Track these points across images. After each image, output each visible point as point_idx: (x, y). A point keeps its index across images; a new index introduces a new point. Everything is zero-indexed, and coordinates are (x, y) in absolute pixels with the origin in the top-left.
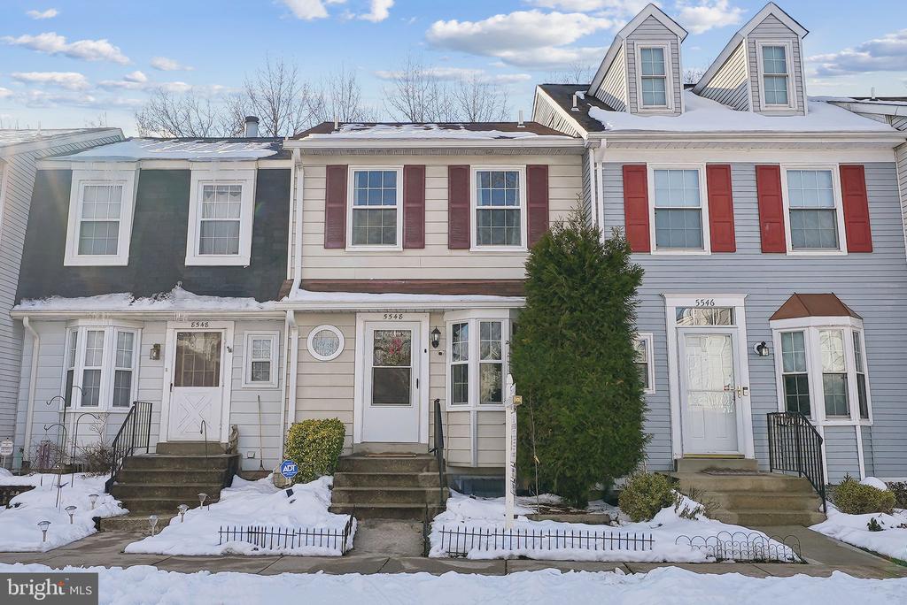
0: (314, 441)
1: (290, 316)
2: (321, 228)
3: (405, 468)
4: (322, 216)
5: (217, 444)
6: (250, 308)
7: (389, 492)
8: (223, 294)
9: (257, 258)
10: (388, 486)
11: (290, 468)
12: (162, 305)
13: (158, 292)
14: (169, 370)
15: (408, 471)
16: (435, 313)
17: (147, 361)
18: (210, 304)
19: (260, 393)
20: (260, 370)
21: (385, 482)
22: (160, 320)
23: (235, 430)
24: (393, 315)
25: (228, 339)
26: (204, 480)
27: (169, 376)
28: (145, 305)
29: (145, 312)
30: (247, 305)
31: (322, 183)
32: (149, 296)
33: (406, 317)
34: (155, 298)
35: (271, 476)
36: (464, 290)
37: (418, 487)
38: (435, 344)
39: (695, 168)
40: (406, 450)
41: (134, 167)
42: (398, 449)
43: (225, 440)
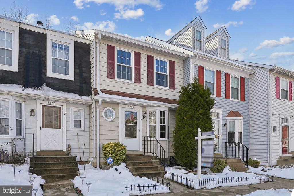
0: (119, 150)
1: (100, 102)
2: (106, 69)
3: (146, 159)
4: (106, 65)
5: (63, 152)
6: (76, 98)
7: (148, 168)
8: (64, 91)
9: (77, 78)
10: (144, 165)
11: (110, 160)
12: (37, 92)
13: (36, 86)
14: (39, 121)
15: (147, 160)
16: (144, 107)
17: (29, 116)
18: (60, 94)
19: (77, 132)
20: (77, 123)
21: (143, 164)
22: (34, 99)
23: (69, 146)
24: (131, 106)
25: (64, 110)
26: (70, 166)
27: (39, 124)
28: (29, 91)
29: (30, 94)
30: (75, 97)
31: (106, 52)
32: (31, 88)
33: (135, 107)
34: (34, 89)
35: (90, 163)
36: (153, 100)
37: (153, 165)
38: (144, 117)
39: (213, 70)
40: (136, 153)
41: (18, 25)
42: (134, 153)
43: (65, 150)
